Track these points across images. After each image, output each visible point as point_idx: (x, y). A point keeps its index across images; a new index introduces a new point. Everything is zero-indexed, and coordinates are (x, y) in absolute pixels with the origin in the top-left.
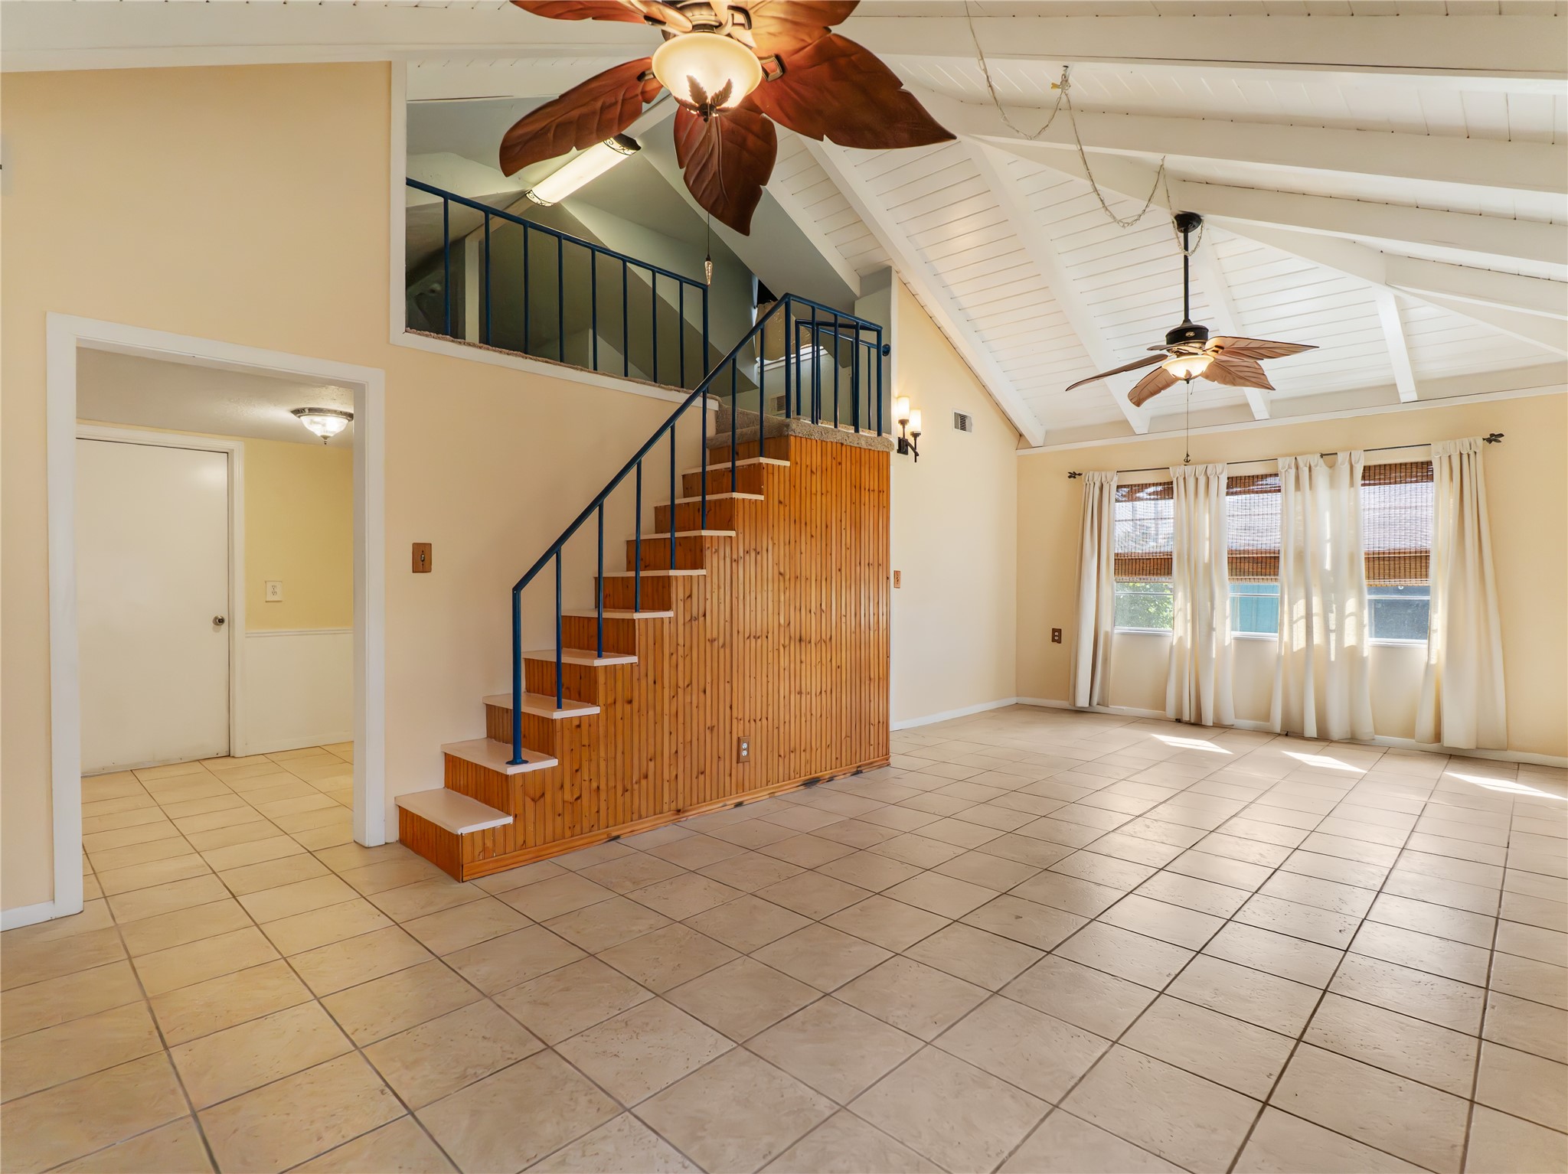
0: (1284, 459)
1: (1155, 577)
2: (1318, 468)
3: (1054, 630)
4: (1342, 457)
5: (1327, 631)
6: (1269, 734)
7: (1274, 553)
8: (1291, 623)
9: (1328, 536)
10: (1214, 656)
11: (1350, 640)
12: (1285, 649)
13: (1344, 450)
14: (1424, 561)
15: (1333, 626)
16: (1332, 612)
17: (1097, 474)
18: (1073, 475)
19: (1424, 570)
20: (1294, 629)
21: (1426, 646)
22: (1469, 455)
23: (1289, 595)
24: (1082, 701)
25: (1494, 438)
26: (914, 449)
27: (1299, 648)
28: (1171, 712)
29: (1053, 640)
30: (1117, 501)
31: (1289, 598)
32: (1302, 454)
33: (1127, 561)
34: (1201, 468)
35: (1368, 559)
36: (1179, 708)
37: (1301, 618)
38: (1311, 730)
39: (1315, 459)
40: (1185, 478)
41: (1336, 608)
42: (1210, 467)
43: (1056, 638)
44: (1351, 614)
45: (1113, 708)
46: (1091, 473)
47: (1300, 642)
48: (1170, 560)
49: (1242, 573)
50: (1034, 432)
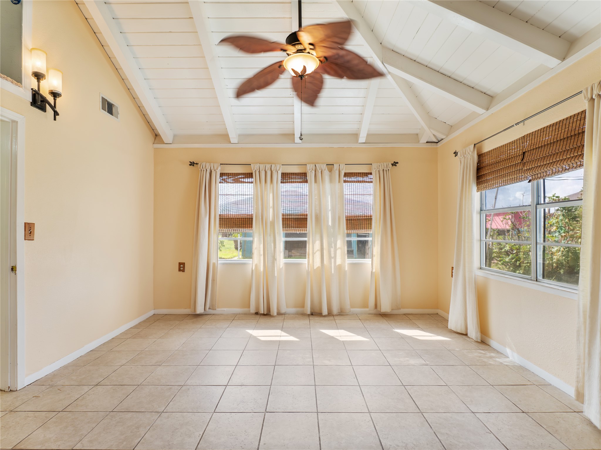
0: (310, 165)
1: (242, 229)
2: (325, 171)
3: (180, 264)
4: (336, 166)
5: (330, 258)
6: (303, 315)
7: (304, 216)
8: (314, 254)
9: (330, 208)
10: (276, 275)
11: (339, 262)
12: (310, 268)
13: (336, 163)
14: (369, 221)
15: (333, 255)
16: (332, 248)
17: (208, 165)
18: (192, 164)
19: (369, 225)
20: (315, 257)
21: (371, 262)
22: (386, 170)
23: (312, 238)
24: (200, 310)
25: (395, 164)
26: (53, 108)
27: (317, 266)
28: (253, 310)
29: (180, 270)
30: (220, 182)
31: (312, 240)
32: (318, 163)
33: (226, 219)
34: (268, 166)
35: (347, 220)
36: (258, 307)
37: (318, 250)
38: (325, 312)
39: (324, 167)
40: (259, 171)
41: (334, 245)
42: (273, 166)
43: (182, 269)
44: (339, 248)
45: (219, 310)
46: (204, 164)
47: (317, 263)
48: (251, 219)
49: (289, 227)
50: (166, 133)
